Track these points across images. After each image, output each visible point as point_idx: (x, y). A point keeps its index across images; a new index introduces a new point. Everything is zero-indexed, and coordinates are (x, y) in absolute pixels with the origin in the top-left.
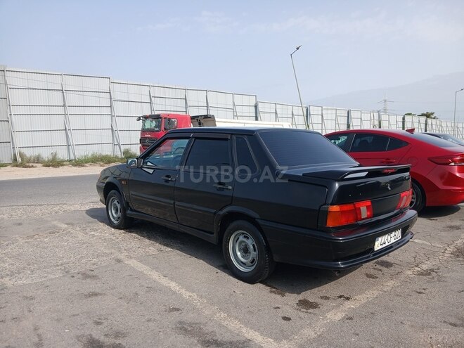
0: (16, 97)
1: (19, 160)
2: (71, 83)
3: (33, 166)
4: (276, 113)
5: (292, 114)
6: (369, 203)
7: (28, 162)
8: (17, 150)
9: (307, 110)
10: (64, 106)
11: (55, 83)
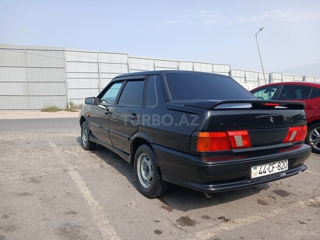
0: (70, 67)
1: (69, 107)
2: (104, 58)
3: (76, 111)
4: (245, 78)
5: (258, 78)
6: (246, 133)
7: (75, 108)
8: (69, 101)
9: (270, 76)
10: (98, 73)
11: (94, 57)
